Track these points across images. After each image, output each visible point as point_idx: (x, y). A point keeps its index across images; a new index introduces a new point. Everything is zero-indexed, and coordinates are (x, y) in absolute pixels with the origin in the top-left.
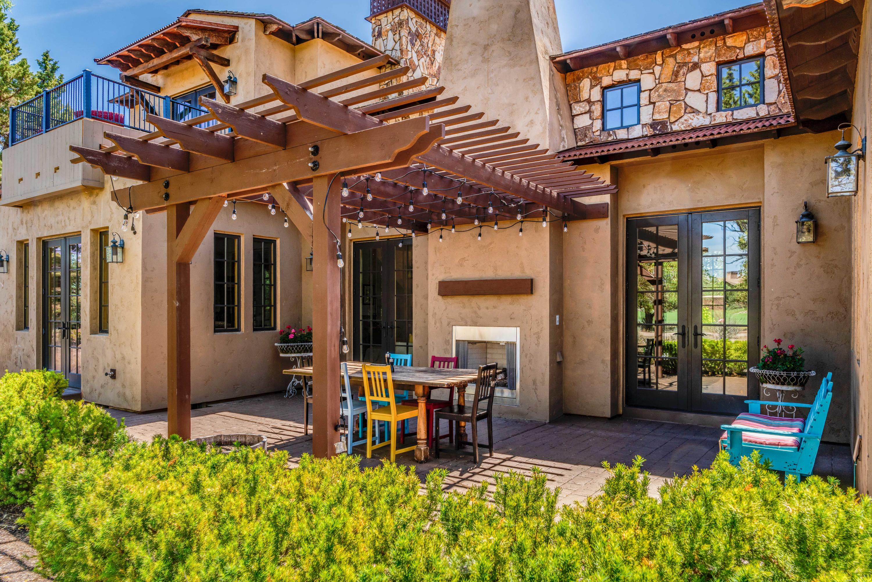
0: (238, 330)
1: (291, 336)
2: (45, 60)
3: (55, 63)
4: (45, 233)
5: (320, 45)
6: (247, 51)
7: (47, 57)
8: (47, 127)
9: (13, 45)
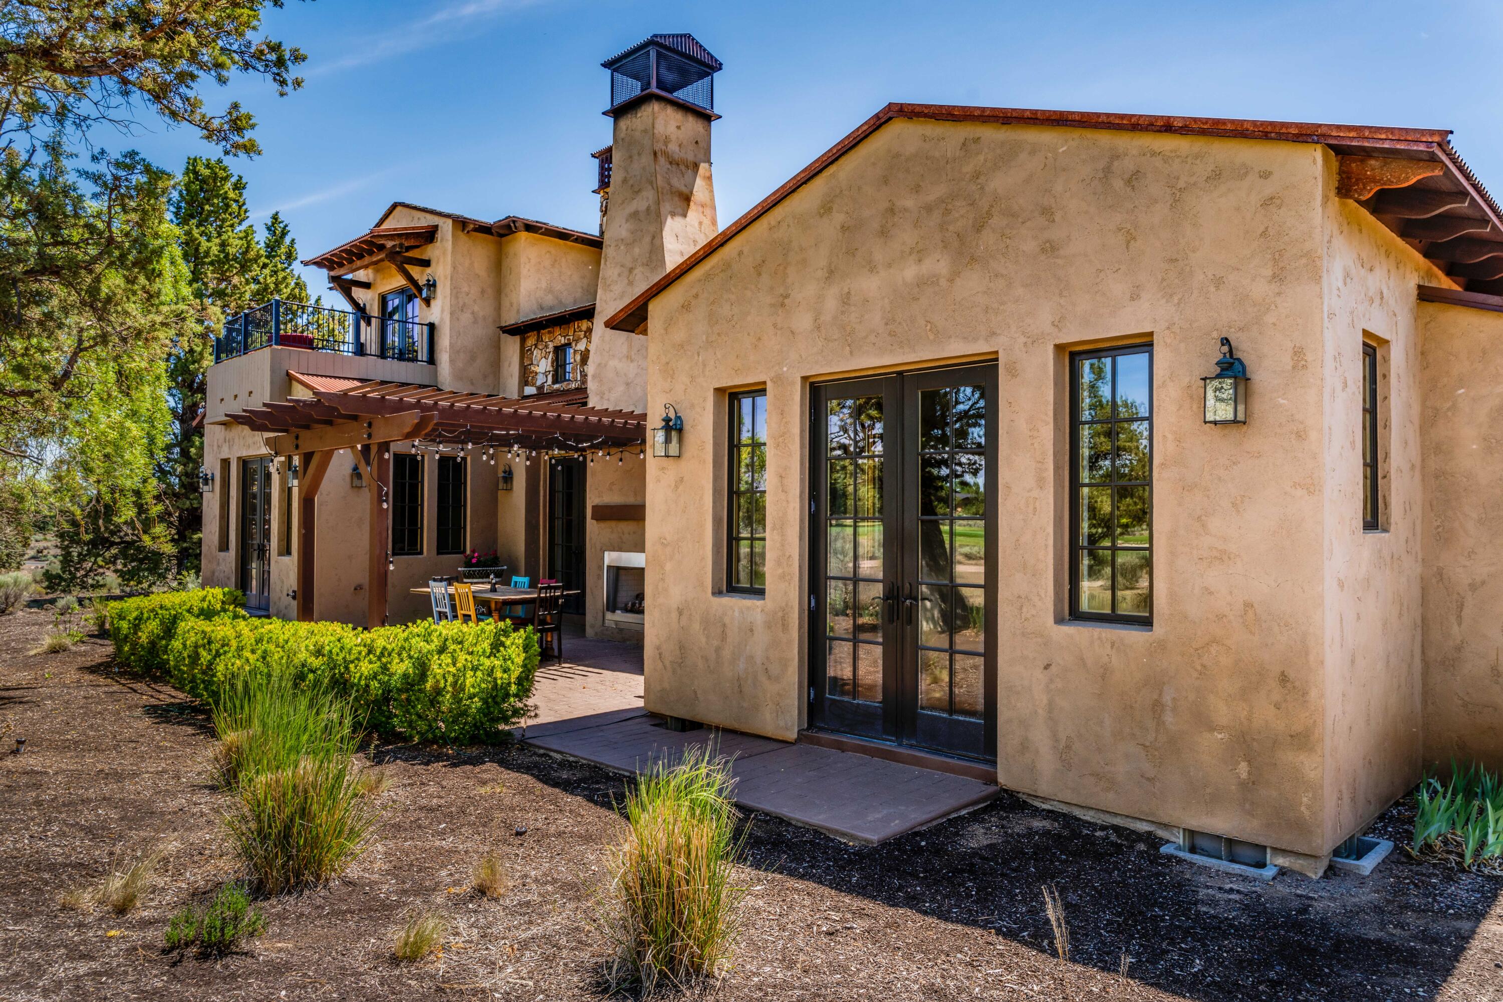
0: (421, 553)
1: (474, 561)
2: (273, 224)
3: (286, 226)
4: (244, 453)
5: (523, 239)
6: (444, 253)
7: (276, 219)
8: (246, 348)
9: (240, 207)
